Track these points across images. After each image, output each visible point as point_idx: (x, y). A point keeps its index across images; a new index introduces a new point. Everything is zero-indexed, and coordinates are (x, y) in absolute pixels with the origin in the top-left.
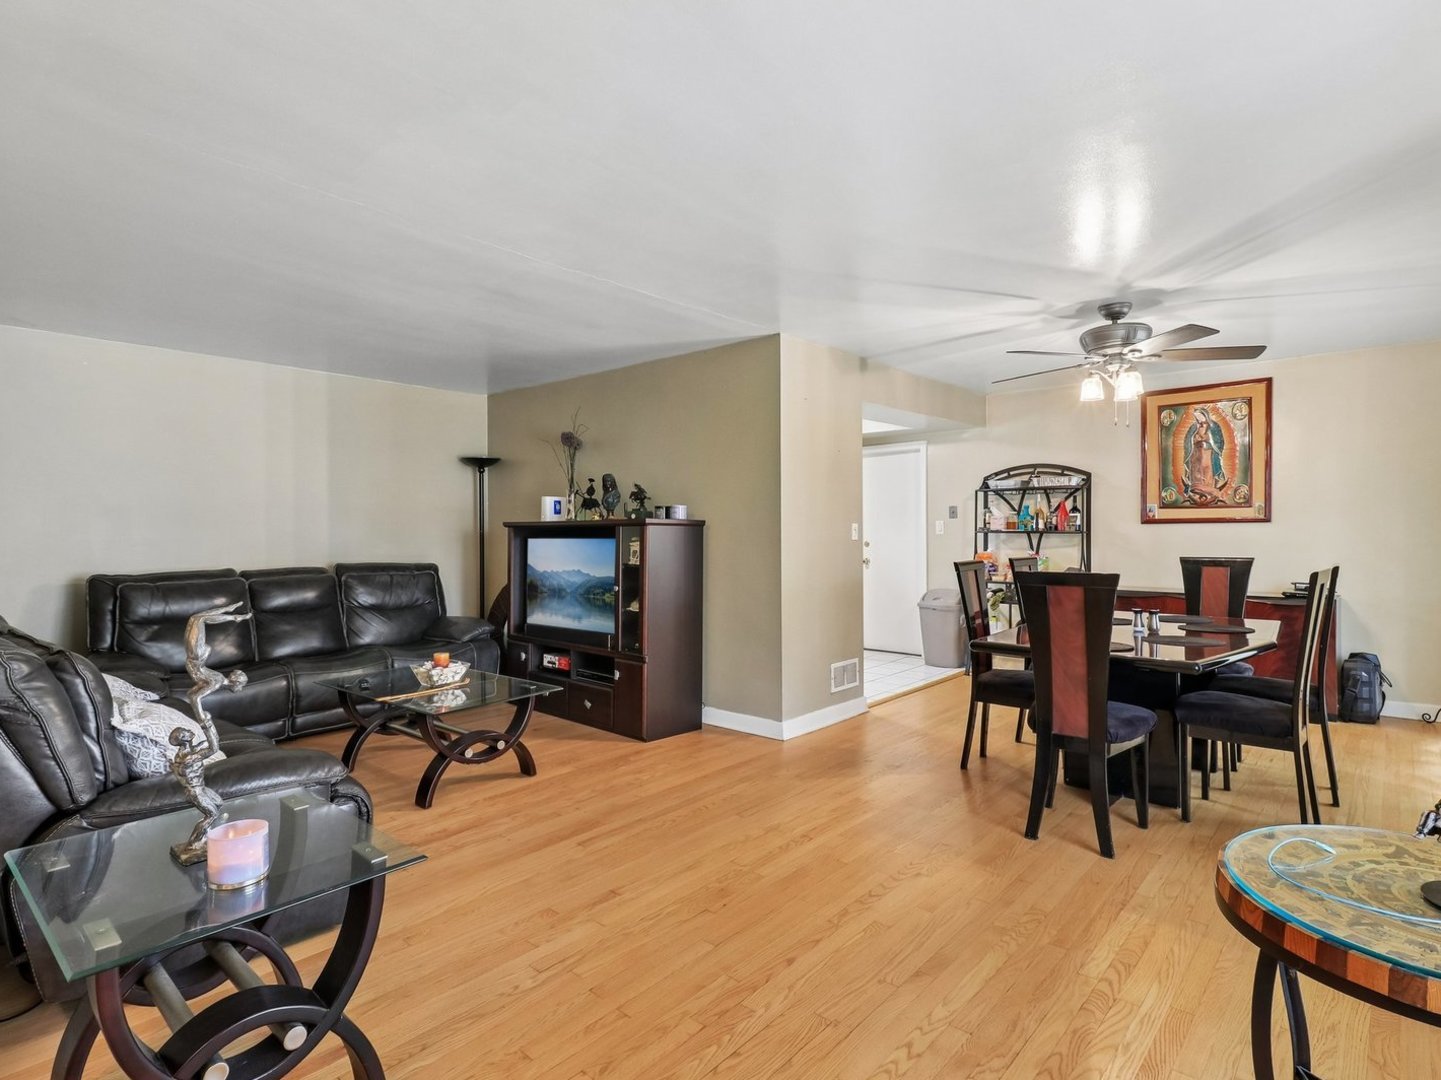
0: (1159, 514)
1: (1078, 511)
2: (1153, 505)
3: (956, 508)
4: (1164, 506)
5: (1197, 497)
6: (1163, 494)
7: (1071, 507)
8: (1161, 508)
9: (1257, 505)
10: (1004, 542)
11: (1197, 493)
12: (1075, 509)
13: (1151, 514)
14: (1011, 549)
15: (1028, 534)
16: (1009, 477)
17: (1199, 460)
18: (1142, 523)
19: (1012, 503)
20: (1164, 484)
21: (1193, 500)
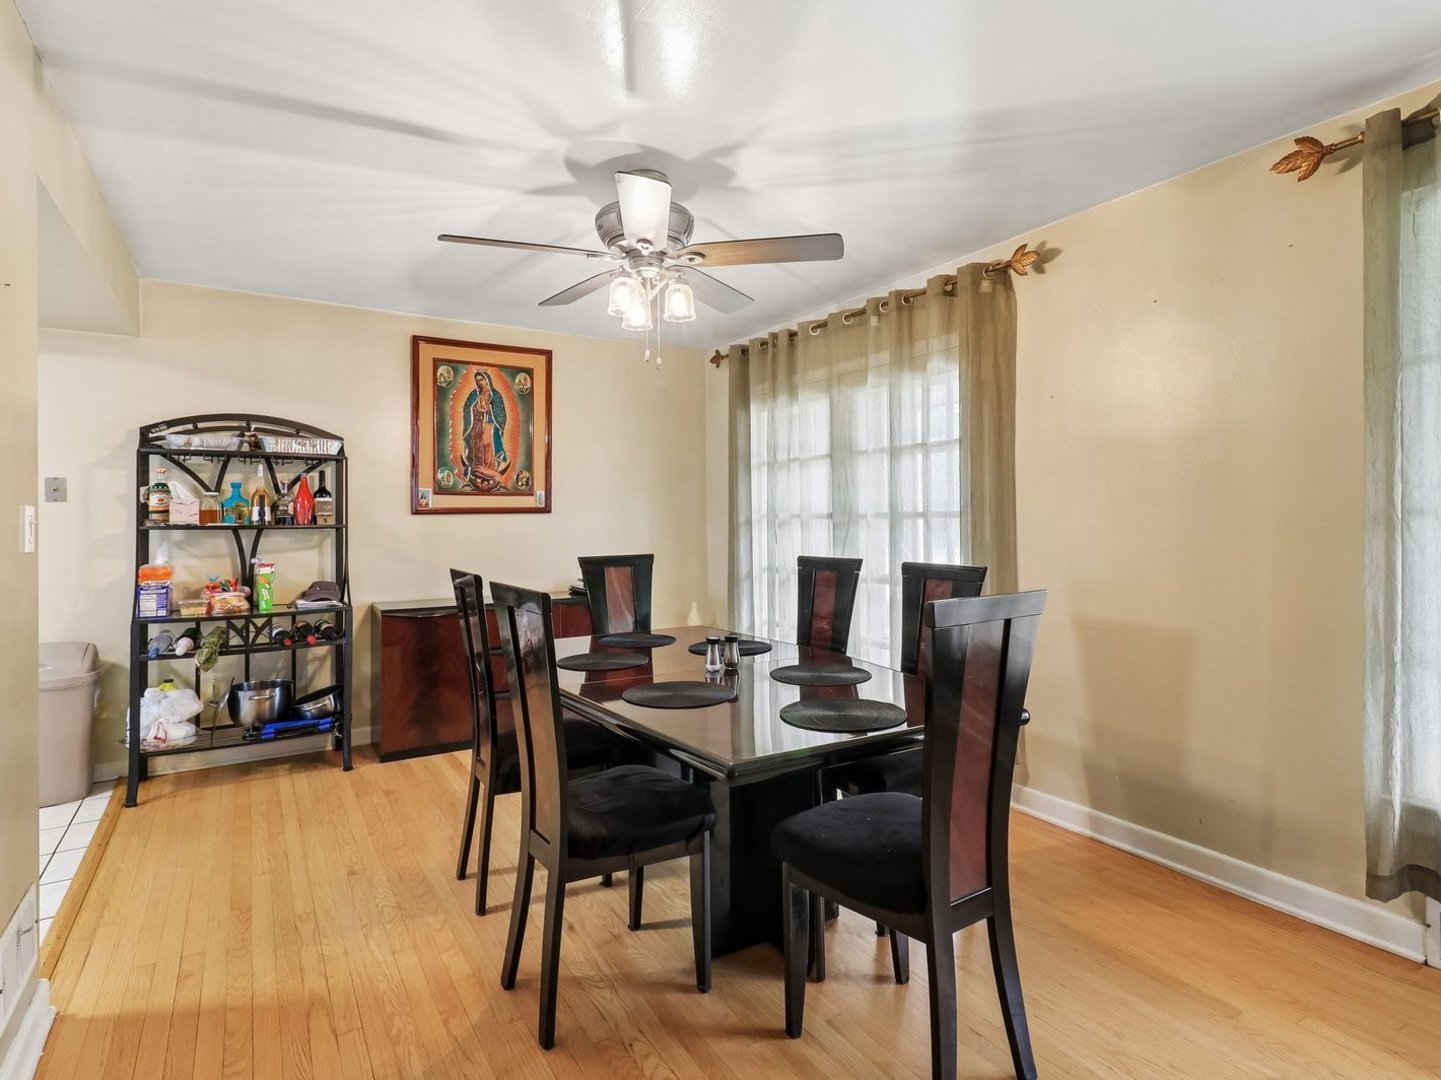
0: (434, 501)
1: (328, 494)
2: (426, 489)
3: (63, 481)
4: (440, 490)
5: (479, 481)
6: (439, 476)
7: (316, 488)
8: (435, 493)
9: (538, 493)
10: (179, 545)
11: (479, 477)
12: (322, 491)
13: (423, 502)
14: (196, 557)
15: (235, 530)
16: (196, 431)
17: (480, 435)
18: (413, 513)
19: (201, 476)
20: (440, 461)
21: (475, 486)
